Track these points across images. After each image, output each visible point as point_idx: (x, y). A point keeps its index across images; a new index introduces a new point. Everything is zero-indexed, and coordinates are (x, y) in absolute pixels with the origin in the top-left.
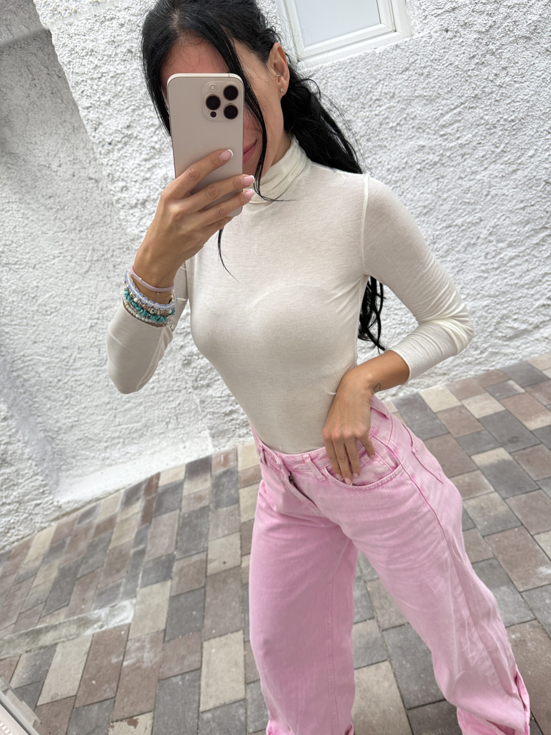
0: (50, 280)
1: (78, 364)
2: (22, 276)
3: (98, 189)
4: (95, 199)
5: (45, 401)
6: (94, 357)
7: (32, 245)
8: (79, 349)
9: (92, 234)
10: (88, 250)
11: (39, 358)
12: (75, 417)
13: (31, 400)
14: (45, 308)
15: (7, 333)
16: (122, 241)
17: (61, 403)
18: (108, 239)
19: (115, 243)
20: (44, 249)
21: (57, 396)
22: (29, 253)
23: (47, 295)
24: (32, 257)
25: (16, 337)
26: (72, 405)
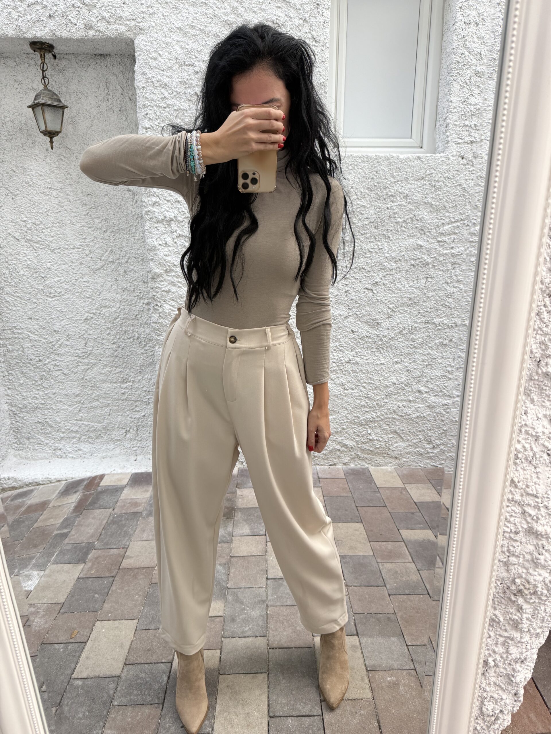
0: (63, 267)
1: (62, 351)
2: (39, 255)
3: (133, 202)
4: (127, 208)
5: (20, 375)
6: (79, 347)
7: (58, 231)
8: (68, 336)
9: (115, 237)
10: (107, 251)
11: (30, 334)
12: (43, 399)
13: (8, 372)
14: (50, 290)
15: (8, 302)
16: (139, 252)
17: (34, 382)
18: (127, 246)
19: (132, 251)
20: (67, 237)
21: (33, 375)
22: (52, 237)
23: (56, 280)
24: (54, 241)
25: (15, 308)
26: (44, 387)
